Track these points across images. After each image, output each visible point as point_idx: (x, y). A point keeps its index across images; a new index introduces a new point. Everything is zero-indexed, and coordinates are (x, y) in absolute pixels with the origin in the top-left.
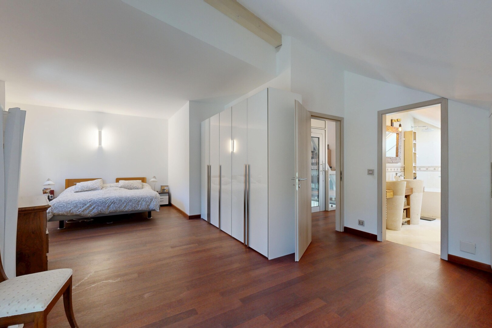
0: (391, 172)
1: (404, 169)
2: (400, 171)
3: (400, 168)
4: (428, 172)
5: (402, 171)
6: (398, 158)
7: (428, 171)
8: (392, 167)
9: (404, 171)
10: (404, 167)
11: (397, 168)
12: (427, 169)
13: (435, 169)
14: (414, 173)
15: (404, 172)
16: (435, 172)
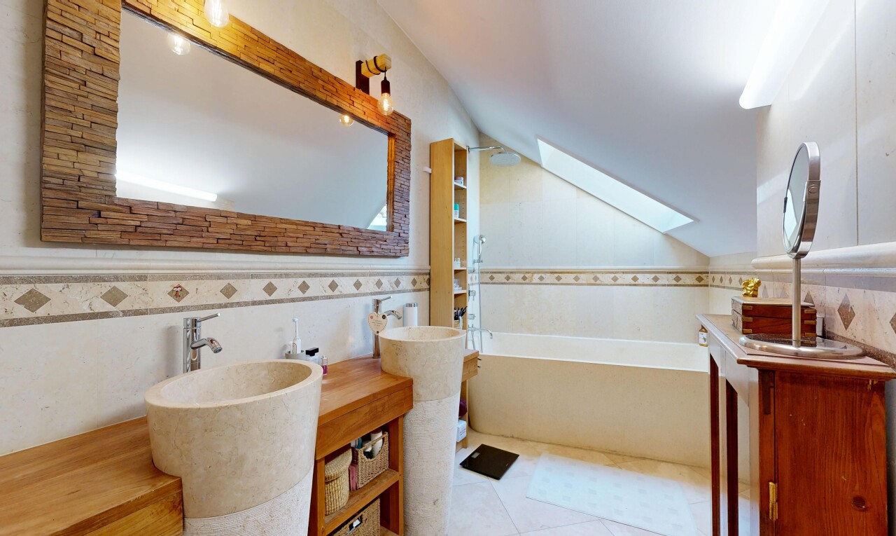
0: (355, 295)
1: (429, 280)
2: (411, 287)
3: (412, 278)
4: (511, 286)
5: (417, 286)
6: (392, 235)
7: (509, 283)
8: (363, 275)
9: (429, 289)
10: (429, 274)
11: (394, 279)
12: (508, 278)
13: (524, 278)
14: (456, 296)
15: (427, 292)
16: (525, 286)
